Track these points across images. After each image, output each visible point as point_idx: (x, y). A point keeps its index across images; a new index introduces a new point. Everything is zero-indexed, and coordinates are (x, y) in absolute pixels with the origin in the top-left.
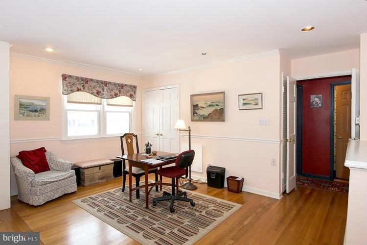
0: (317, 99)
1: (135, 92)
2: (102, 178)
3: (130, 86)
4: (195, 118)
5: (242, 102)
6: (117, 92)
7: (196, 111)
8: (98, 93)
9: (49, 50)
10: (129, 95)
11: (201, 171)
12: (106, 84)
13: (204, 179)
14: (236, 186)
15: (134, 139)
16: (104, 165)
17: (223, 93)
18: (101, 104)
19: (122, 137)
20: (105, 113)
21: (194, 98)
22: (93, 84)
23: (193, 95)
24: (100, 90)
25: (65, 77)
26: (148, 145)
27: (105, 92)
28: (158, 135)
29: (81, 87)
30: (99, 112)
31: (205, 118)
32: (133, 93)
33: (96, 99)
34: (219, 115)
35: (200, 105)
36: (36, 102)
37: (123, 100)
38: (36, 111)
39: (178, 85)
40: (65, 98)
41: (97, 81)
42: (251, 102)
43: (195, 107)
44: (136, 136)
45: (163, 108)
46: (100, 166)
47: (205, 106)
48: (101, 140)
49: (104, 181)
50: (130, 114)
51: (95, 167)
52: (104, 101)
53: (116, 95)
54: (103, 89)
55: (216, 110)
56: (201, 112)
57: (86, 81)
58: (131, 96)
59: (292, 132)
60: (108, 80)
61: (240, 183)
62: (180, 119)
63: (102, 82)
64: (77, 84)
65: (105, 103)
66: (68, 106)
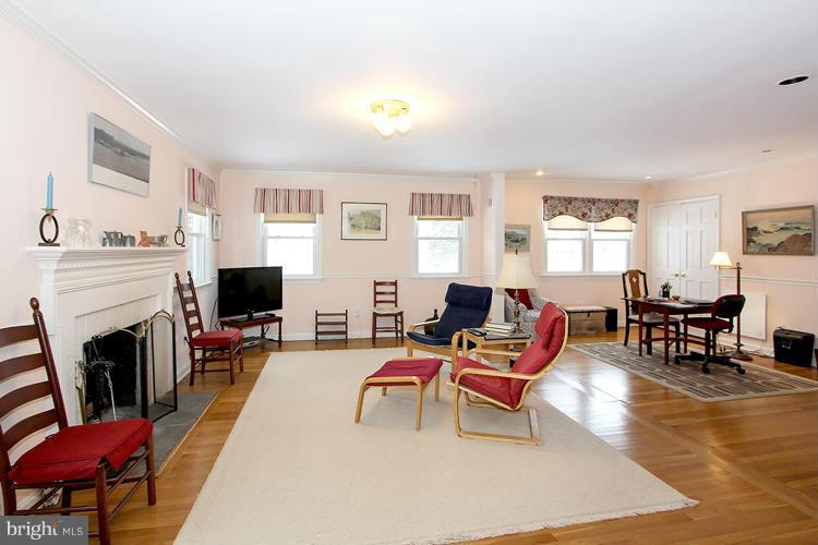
1: (636, 210)
2: (591, 329)
3: (629, 201)
4: (752, 250)
6: (610, 212)
7: (754, 238)
8: (584, 215)
9: (540, 173)
10: (627, 214)
11: (763, 337)
12: (593, 201)
13: (769, 350)
15: (641, 278)
16: (593, 311)
17: (812, 207)
18: (586, 230)
19: (624, 275)
20: (591, 241)
21: (749, 217)
22: (578, 204)
23: (747, 212)
24: (586, 210)
25: (546, 199)
26: (665, 287)
27: (593, 213)
28: (677, 275)
29: (563, 209)
30: (584, 241)
31: (772, 250)
32: (632, 212)
33: (580, 224)
34: (802, 244)
35: (761, 228)
36: (518, 232)
37: (619, 222)
38: (517, 241)
39: (717, 197)
40: (546, 224)
41: (583, 200)
43: (750, 233)
44: (644, 274)
45: (687, 233)
46: (589, 312)
47: (770, 229)
48: (587, 278)
49: (593, 332)
50: (628, 241)
51: (582, 312)
52: (592, 225)
53: (608, 217)
54: (590, 210)
55: (796, 236)
56: (763, 240)
57: (569, 200)
58: (630, 216)
60: (596, 196)
62: (720, 250)
63: (589, 200)
64: (558, 205)
65: (593, 229)
66: (549, 234)
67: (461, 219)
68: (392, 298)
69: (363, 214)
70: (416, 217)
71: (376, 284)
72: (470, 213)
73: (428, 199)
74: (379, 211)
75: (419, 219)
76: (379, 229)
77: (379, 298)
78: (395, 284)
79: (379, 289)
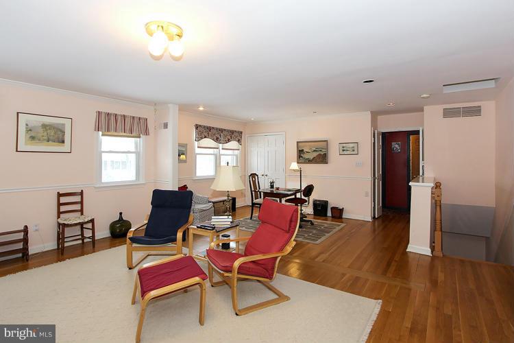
0: (397, 146)
3: (238, 132)
4: (301, 161)
5: (341, 149)
6: (229, 137)
7: (302, 155)
8: (217, 139)
9: (201, 109)
10: (237, 140)
12: (222, 130)
13: (312, 211)
14: (338, 213)
15: (256, 178)
17: (327, 141)
18: (218, 148)
19: (249, 176)
20: (220, 155)
21: (300, 144)
22: (214, 132)
23: (299, 142)
24: (218, 136)
25: (197, 127)
26: (272, 182)
27: (222, 139)
28: (263, 176)
29: (206, 134)
30: (215, 155)
31: (310, 161)
32: (240, 138)
33: (215, 144)
34: (322, 158)
35: (305, 150)
36: (179, 149)
37: (233, 144)
38: (179, 155)
39: (284, 133)
40: (196, 144)
41: (217, 129)
42: (348, 149)
43: (300, 153)
44: (257, 175)
45: (268, 152)
46: (223, 201)
47: (309, 151)
50: (237, 156)
51: (220, 202)
52: (221, 145)
53: (229, 141)
54: (220, 136)
55: (320, 155)
56: (306, 156)
57: (210, 129)
58: (239, 141)
59: (379, 172)
60: (223, 127)
61: (341, 211)
63: (219, 130)
64: (204, 131)
65: (221, 148)
66: (198, 151)
67: (139, 137)
68: (78, 207)
69: (44, 126)
70: (100, 133)
71: (60, 195)
72: (147, 133)
73: (113, 118)
74: (64, 125)
75: (103, 135)
76: (63, 142)
77: (63, 209)
78: (81, 194)
79: (63, 200)
